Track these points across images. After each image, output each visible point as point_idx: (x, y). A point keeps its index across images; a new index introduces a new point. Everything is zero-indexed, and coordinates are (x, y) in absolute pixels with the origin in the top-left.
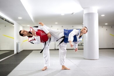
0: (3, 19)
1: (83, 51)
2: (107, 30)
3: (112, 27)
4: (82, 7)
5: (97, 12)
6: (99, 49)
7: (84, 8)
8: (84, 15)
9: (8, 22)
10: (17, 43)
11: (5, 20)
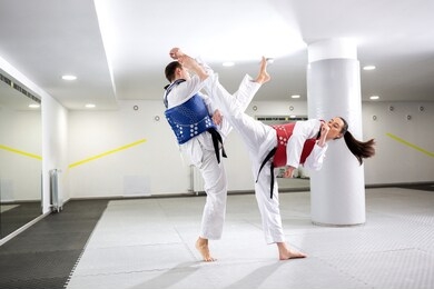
0: (8, 81)
1: (309, 197)
2: (375, 118)
3: (392, 109)
4: (305, 40)
5: (356, 58)
6: (366, 187)
7: (309, 43)
8: (309, 67)
9: (24, 92)
10: (50, 172)
11: (15, 86)
